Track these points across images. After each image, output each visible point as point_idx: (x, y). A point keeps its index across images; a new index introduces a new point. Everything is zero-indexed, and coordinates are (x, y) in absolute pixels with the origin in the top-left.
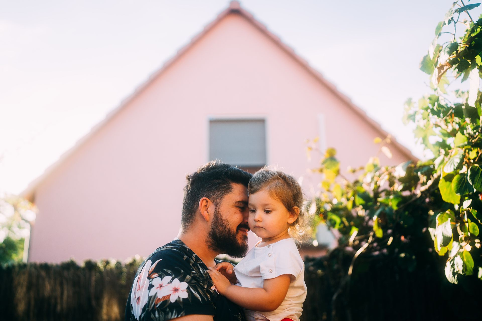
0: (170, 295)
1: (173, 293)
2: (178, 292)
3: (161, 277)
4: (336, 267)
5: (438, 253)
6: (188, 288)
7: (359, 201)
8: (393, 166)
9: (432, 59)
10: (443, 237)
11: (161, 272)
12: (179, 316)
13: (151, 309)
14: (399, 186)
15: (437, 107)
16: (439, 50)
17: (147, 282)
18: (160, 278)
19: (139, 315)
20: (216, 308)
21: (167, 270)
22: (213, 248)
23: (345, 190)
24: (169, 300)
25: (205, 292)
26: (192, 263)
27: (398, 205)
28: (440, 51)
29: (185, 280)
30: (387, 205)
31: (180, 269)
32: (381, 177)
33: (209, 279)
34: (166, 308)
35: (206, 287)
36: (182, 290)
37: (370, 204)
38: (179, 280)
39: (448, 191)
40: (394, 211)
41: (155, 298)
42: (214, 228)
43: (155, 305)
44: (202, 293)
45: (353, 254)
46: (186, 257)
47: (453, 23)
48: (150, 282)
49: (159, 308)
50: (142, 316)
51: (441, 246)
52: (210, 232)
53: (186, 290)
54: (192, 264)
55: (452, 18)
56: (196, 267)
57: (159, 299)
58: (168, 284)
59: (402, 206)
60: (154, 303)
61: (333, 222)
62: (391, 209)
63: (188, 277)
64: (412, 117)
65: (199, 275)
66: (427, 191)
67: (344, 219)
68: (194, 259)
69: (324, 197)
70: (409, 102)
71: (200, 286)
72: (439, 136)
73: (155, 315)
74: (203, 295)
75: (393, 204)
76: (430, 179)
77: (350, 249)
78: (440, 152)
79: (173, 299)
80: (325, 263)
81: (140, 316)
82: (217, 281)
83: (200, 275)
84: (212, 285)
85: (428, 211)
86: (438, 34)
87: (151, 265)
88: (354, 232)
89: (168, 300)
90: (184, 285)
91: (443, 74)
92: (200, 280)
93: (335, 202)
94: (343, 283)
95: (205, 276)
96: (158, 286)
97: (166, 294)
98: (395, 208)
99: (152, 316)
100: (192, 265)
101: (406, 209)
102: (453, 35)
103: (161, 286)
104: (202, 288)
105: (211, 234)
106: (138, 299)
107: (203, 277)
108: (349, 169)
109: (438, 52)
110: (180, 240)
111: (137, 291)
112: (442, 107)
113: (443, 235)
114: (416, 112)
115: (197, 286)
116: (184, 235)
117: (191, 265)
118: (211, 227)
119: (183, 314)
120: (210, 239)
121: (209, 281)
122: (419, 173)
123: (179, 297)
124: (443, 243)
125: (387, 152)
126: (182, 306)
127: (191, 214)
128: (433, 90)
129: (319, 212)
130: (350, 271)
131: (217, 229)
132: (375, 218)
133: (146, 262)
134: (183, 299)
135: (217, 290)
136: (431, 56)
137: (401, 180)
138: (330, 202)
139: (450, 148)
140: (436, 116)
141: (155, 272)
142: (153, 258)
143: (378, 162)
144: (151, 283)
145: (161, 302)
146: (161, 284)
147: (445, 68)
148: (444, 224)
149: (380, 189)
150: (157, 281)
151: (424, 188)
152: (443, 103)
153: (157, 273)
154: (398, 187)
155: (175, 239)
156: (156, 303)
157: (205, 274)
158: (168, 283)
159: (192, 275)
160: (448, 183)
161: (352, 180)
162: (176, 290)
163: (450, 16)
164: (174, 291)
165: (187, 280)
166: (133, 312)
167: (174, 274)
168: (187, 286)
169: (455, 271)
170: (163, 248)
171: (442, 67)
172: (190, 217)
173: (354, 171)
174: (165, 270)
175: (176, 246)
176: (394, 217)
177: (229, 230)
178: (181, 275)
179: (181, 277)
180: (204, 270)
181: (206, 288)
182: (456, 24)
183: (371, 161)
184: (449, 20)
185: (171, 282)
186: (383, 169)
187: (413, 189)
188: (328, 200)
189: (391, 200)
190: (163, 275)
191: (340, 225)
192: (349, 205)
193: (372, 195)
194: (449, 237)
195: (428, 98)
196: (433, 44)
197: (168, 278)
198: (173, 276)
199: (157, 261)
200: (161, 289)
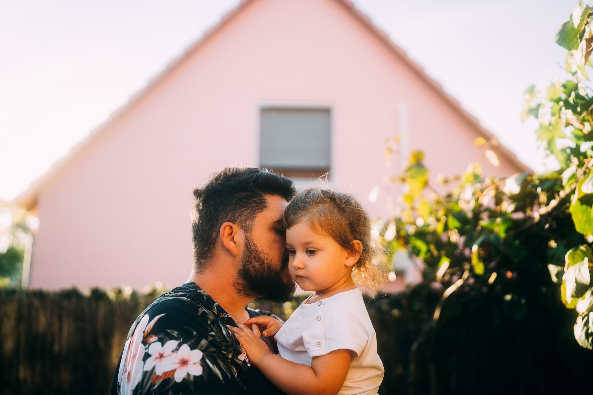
0: (175, 370)
1: (180, 367)
2: (188, 366)
3: (162, 341)
4: (417, 306)
5: (565, 304)
6: (203, 360)
7: (453, 223)
8: (501, 177)
9: (576, 26)
10: (576, 284)
11: (162, 334)
13: (145, 392)
14: (509, 205)
15: (575, 99)
16: (588, 13)
17: (142, 350)
18: (159, 344)
20: (245, 388)
21: (171, 331)
22: (244, 293)
23: (434, 207)
24: (173, 378)
25: (230, 364)
26: (211, 319)
27: (507, 231)
28: (590, 15)
29: (199, 347)
30: (491, 232)
31: (191, 330)
32: (485, 193)
33: (235, 344)
34: (168, 391)
35: (230, 356)
36: (194, 362)
37: (468, 227)
38: (190, 346)
39: (585, 219)
40: (502, 241)
41: (153, 376)
42: (246, 264)
43: (152, 385)
44: (224, 366)
45: (441, 293)
46: (202, 310)
48: (146, 349)
49: (157, 391)
51: (573, 296)
52: (240, 270)
53: (199, 362)
54: (211, 321)
56: (216, 326)
57: (158, 376)
58: (172, 353)
59: (511, 233)
60: (150, 383)
61: (416, 249)
62: (497, 237)
63: (204, 342)
64: (534, 111)
65: (220, 338)
66: (549, 214)
67: (432, 247)
68: (215, 311)
69: (406, 217)
70: (531, 90)
71: (222, 356)
72: (570, 139)
74: (225, 370)
75: (500, 230)
76: (554, 198)
77: (437, 285)
78: (572, 161)
79: (179, 377)
80: (404, 302)
82: (249, 344)
83: (222, 337)
84: (240, 353)
85: (548, 240)
87: (147, 323)
88: (444, 265)
89: (171, 377)
90: (197, 355)
92: (222, 346)
93: (420, 222)
94: (426, 328)
95: (230, 340)
96: (157, 355)
97: (168, 369)
98: (502, 235)
100: (211, 323)
101: (516, 237)
103: (161, 356)
104: (225, 358)
105: (241, 273)
106: (129, 374)
107: (227, 341)
108: (440, 178)
109: (586, 17)
110: (193, 283)
112: (582, 98)
113: (576, 282)
114: (539, 105)
115: (216, 356)
116: (200, 276)
117: (209, 323)
118: (241, 263)
120: (240, 280)
121: (235, 348)
122: (539, 190)
123: (188, 375)
124: (576, 292)
125: (493, 158)
126: (192, 388)
127: (209, 246)
128: (571, 75)
129: (398, 236)
130: (437, 314)
131: (250, 266)
132: (475, 248)
133: (141, 318)
134: (195, 377)
135: (247, 361)
136: (576, 22)
137: (513, 198)
138: (414, 223)
139: (586, 157)
140: (570, 112)
141: (153, 334)
142: (152, 312)
143: (479, 171)
145: (161, 380)
146: (162, 352)
148: (577, 265)
149: (482, 208)
150: (155, 347)
151: (544, 210)
152: (582, 93)
153: (156, 334)
154: (508, 207)
155: (188, 281)
156: (153, 383)
157: (230, 337)
158: (173, 351)
159: (210, 339)
160: (584, 207)
161: (443, 192)
162: (184, 363)
164: (181, 364)
165: (202, 347)
166: (121, 393)
167: (182, 337)
168: (201, 357)
169: (590, 331)
170: (168, 296)
172: (207, 251)
173: (446, 182)
174: (169, 331)
175: (188, 292)
176: (502, 248)
177: (269, 267)
178: (194, 339)
179: (193, 341)
180: (228, 331)
181: (230, 359)
183: (470, 170)
185: (177, 350)
186: (488, 181)
187: (528, 212)
188: (412, 220)
189: (498, 225)
190: (165, 338)
191: (426, 253)
192: (440, 228)
193: (470, 215)
194: (586, 285)
195: (560, 85)
196: (580, 4)
197: (172, 344)
198: (180, 340)
199: (157, 318)
200: (161, 360)
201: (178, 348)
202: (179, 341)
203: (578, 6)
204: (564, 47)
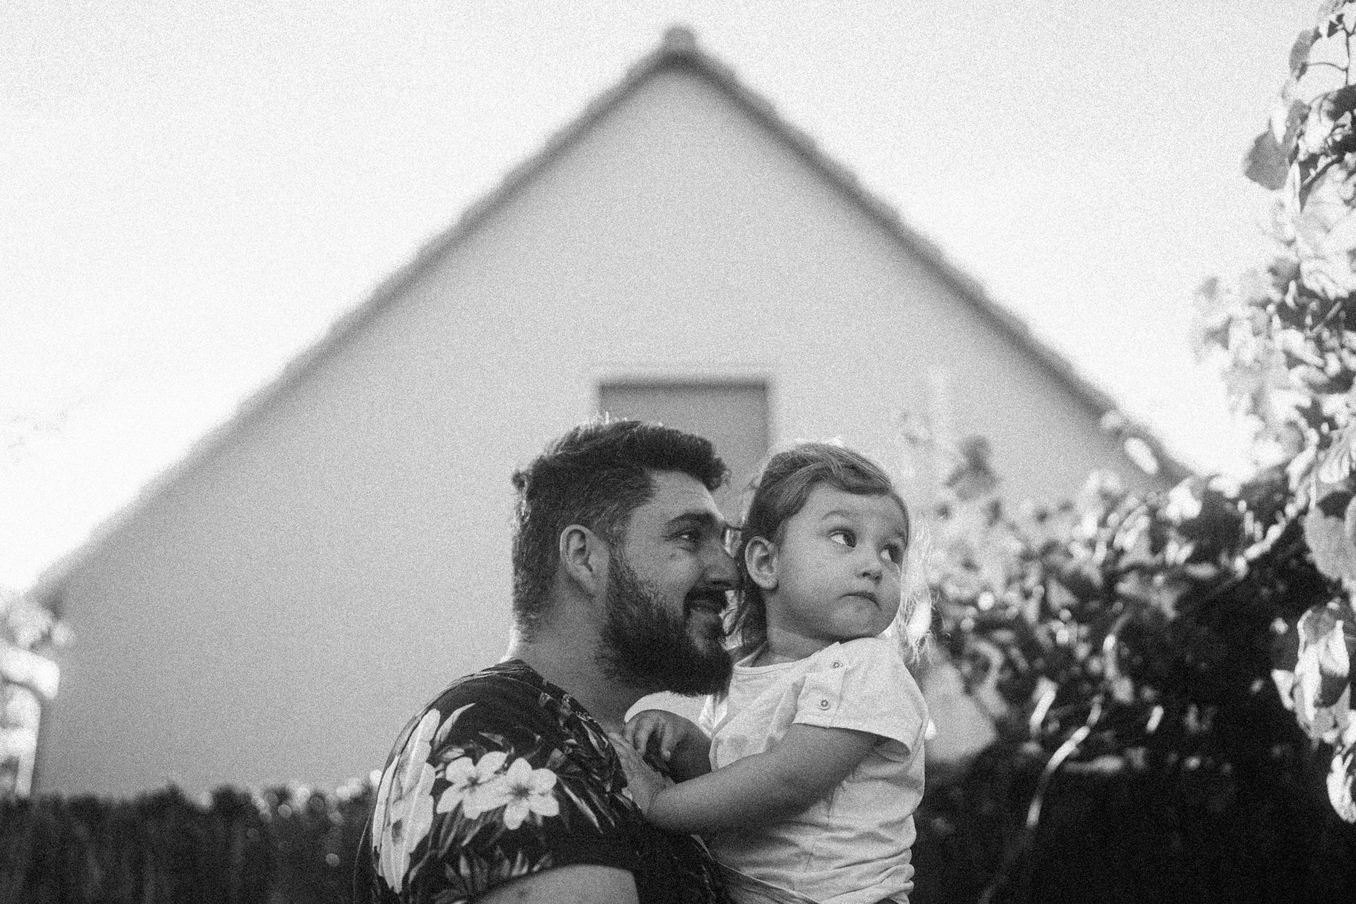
0: (505, 806)
1: (513, 801)
2: (530, 798)
3: (474, 756)
4: (987, 807)
5: (1306, 731)
6: (558, 788)
7: (1060, 597)
9: (1280, 140)
10: (1322, 676)
11: (472, 741)
12: (536, 868)
13: (444, 851)
14: (1180, 548)
15: (1296, 297)
16: (1300, 115)
17: (429, 775)
18: (468, 760)
19: (402, 873)
21: (489, 734)
23: (1016, 570)
24: (502, 823)
25: (609, 802)
26: (564, 716)
27: (1178, 606)
28: (1304, 118)
29: (548, 765)
30: (1145, 605)
31: (530, 731)
32: (1126, 526)
33: (615, 767)
34: (494, 848)
35: (608, 789)
36: (541, 792)
37: (1094, 605)
38: (529, 761)
39: (1334, 545)
40: (1167, 622)
41: (458, 818)
43: (458, 839)
44: (599, 804)
45: (1042, 762)
46: (546, 698)
47: (1341, 35)
48: (437, 773)
49: (469, 849)
50: (413, 874)
51: (1317, 705)
53: (552, 791)
54: (565, 720)
55: (1340, 18)
56: (576, 729)
57: (470, 821)
58: (496, 776)
59: (1190, 607)
60: (452, 835)
61: (979, 662)
62: (1158, 615)
63: (557, 754)
64: (1219, 335)
65: (588, 752)
67: (1015, 654)
68: (568, 706)
70: (1211, 288)
71: (594, 783)
72: (1299, 390)
73: (457, 869)
74: (602, 810)
75: (1165, 601)
76: (1276, 522)
77: (1032, 748)
78: (1305, 437)
79: (514, 819)
81: (406, 877)
83: (591, 751)
86: (1299, 66)
87: (437, 725)
88: (1046, 694)
89: (498, 821)
90: (545, 779)
91: (1315, 179)
92: (592, 767)
93: (986, 602)
94: (1010, 855)
95: (606, 756)
96: (466, 782)
97: (492, 805)
98: (1171, 613)
99: (450, 872)
100: (565, 723)
101: (1200, 617)
102: (1343, 70)
103: (474, 783)
104: (600, 791)
105: (610, 632)
106: (398, 826)
107: (599, 758)
108: (1027, 507)
109: (1299, 121)
110: (517, 662)
111: (394, 802)
112: (1312, 295)
113: (1322, 672)
114: (1230, 321)
115: (584, 782)
117: (562, 721)
119: (547, 860)
121: (615, 773)
122: (1243, 508)
123: (532, 814)
124: (1322, 696)
126: (542, 838)
128: (1283, 246)
129: (937, 633)
130: (1034, 815)
132: (1110, 643)
133: (419, 717)
134: (545, 818)
136: (1279, 134)
137: (1188, 529)
138: (973, 602)
139: (1333, 426)
141: (453, 744)
142: (445, 704)
143: (1114, 485)
144: (440, 775)
145: (478, 828)
146: (474, 776)
147: (1323, 162)
148: (1323, 641)
149: (1124, 563)
150: (460, 768)
151: (1254, 552)
152: (1310, 284)
153: (459, 744)
154: (1177, 552)
155: (505, 659)
156: (459, 835)
157: (606, 751)
158: (497, 773)
159: (568, 750)
160: (1332, 520)
162: (521, 792)
163: (1333, 11)
164: (516, 795)
165: (554, 763)
166: (380, 869)
167: (514, 746)
168: (553, 782)
171: (1312, 160)
173: (1042, 517)
174: (485, 735)
176: (1168, 638)
178: (536, 749)
179: (535, 753)
180: (601, 738)
181: (608, 793)
182: (1350, 38)
183: (1094, 482)
184: (1331, 23)
185: (505, 769)
186: (1132, 500)
187: (1224, 559)
188: (967, 594)
189: (1158, 591)
190: (479, 749)
191: (1002, 670)
192: (1031, 611)
193: (1097, 578)
194: (1341, 678)
195: (1265, 269)
196: (1283, 96)
197: (494, 760)
198: (510, 751)
199: (457, 713)
200: (474, 790)
201: (506, 765)
202: (508, 753)
203: (1280, 99)
204: (1262, 184)
